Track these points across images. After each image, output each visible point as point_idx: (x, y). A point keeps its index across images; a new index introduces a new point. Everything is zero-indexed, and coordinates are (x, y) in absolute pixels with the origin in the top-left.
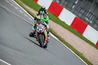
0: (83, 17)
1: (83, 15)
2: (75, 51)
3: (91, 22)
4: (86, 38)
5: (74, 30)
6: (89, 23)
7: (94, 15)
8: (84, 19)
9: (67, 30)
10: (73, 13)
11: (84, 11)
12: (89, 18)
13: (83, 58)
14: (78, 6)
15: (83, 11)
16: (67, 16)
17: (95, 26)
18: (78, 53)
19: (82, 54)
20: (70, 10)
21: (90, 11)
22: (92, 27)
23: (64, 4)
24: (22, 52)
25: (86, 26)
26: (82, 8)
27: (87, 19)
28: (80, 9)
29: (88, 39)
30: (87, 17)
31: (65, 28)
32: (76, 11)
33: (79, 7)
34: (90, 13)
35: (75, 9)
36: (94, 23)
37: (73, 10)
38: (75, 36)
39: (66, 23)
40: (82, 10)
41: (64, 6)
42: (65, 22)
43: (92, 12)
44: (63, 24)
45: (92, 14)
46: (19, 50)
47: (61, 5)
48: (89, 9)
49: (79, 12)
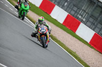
0: (76, 14)
1: (76, 12)
2: (67, 49)
3: (84, 20)
5: (66, 28)
6: (82, 21)
7: (87, 13)
8: (76, 16)
10: (66, 11)
11: (77, 8)
12: (82, 16)
13: (76, 57)
14: (70, 3)
15: (75, 9)
16: (59, 14)
17: (88, 23)
18: (71, 52)
19: (75, 53)
20: (63, 7)
21: (83, 8)
23: (55, 1)
25: (79, 24)
26: (74, 5)
27: (80, 17)
29: (81, 37)
30: (80, 15)
31: (57, 26)
34: (83, 10)
36: (88, 21)
37: (66, 8)
38: (67, 34)
41: (56, 3)
42: (57, 19)
43: (85, 9)
44: (55, 22)
45: (85, 11)
47: (53, 2)
48: (83, 6)
49: (72, 9)
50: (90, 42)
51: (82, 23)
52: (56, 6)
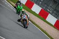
0: (46, 9)
1: (46, 7)
2: (41, 29)
3: (51, 12)
4: (48, 21)
6: (50, 13)
9: (36, 17)
10: (40, 7)
12: (50, 10)
13: (46, 34)
16: (36, 9)
17: (53, 14)
18: (43, 31)
19: (45, 31)
21: (50, 5)
22: (52, 15)
23: (34, 1)
24: (9, 30)
26: (45, 4)
27: (48, 10)
28: (44, 4)
30: (49, 9)
32: (42, 6)
33: (43, 3)
34: (50, 6)
35: (41, 4)
36: (53, 12)
37: (40, 5)
39: (36, 13)
40: (45, 5)
43: (51, 6)
46: (8, 29)
47: (33, 2)
49: (44, 6)
50: (54, 25)
51: (49, 14)
52: (35, 4)
